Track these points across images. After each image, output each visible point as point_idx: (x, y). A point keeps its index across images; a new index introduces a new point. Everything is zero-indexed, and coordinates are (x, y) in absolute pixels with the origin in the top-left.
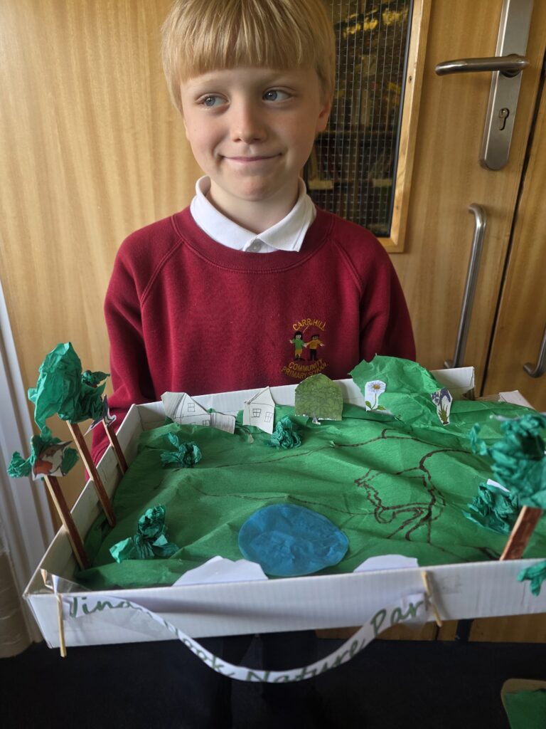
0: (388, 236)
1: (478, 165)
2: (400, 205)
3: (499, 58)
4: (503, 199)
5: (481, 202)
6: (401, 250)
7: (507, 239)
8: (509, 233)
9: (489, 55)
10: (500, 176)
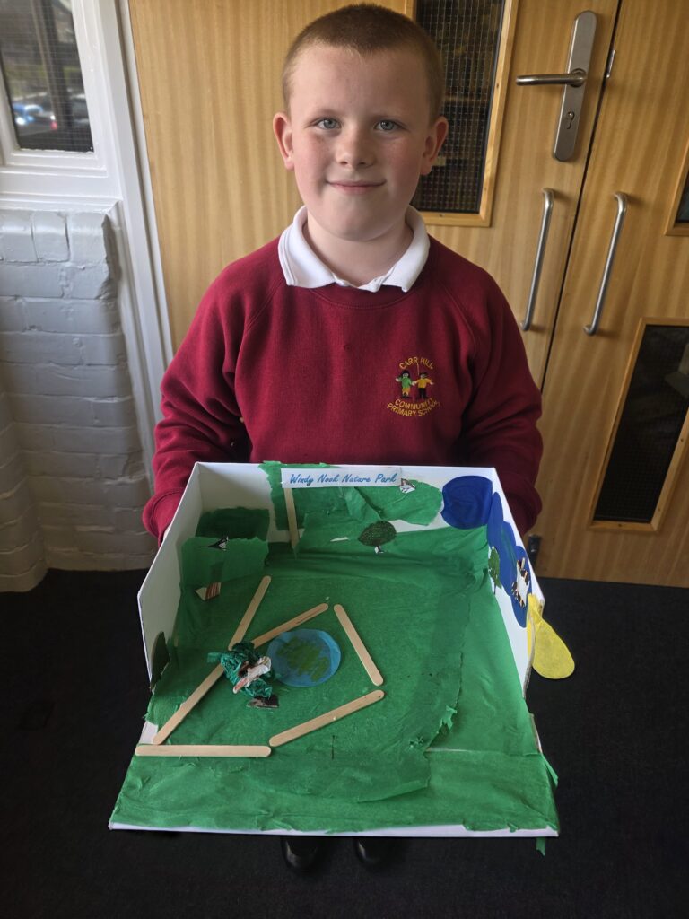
0: (477, 212)
1: (550, 156)
2: (487, 188)
3: (566, 75)
4: (570, 187)
5: (552, 186)
6: (488, 225)
7: (573, 218)
8: (575, 213)
9: (561, 72)
10: (568, 167)
